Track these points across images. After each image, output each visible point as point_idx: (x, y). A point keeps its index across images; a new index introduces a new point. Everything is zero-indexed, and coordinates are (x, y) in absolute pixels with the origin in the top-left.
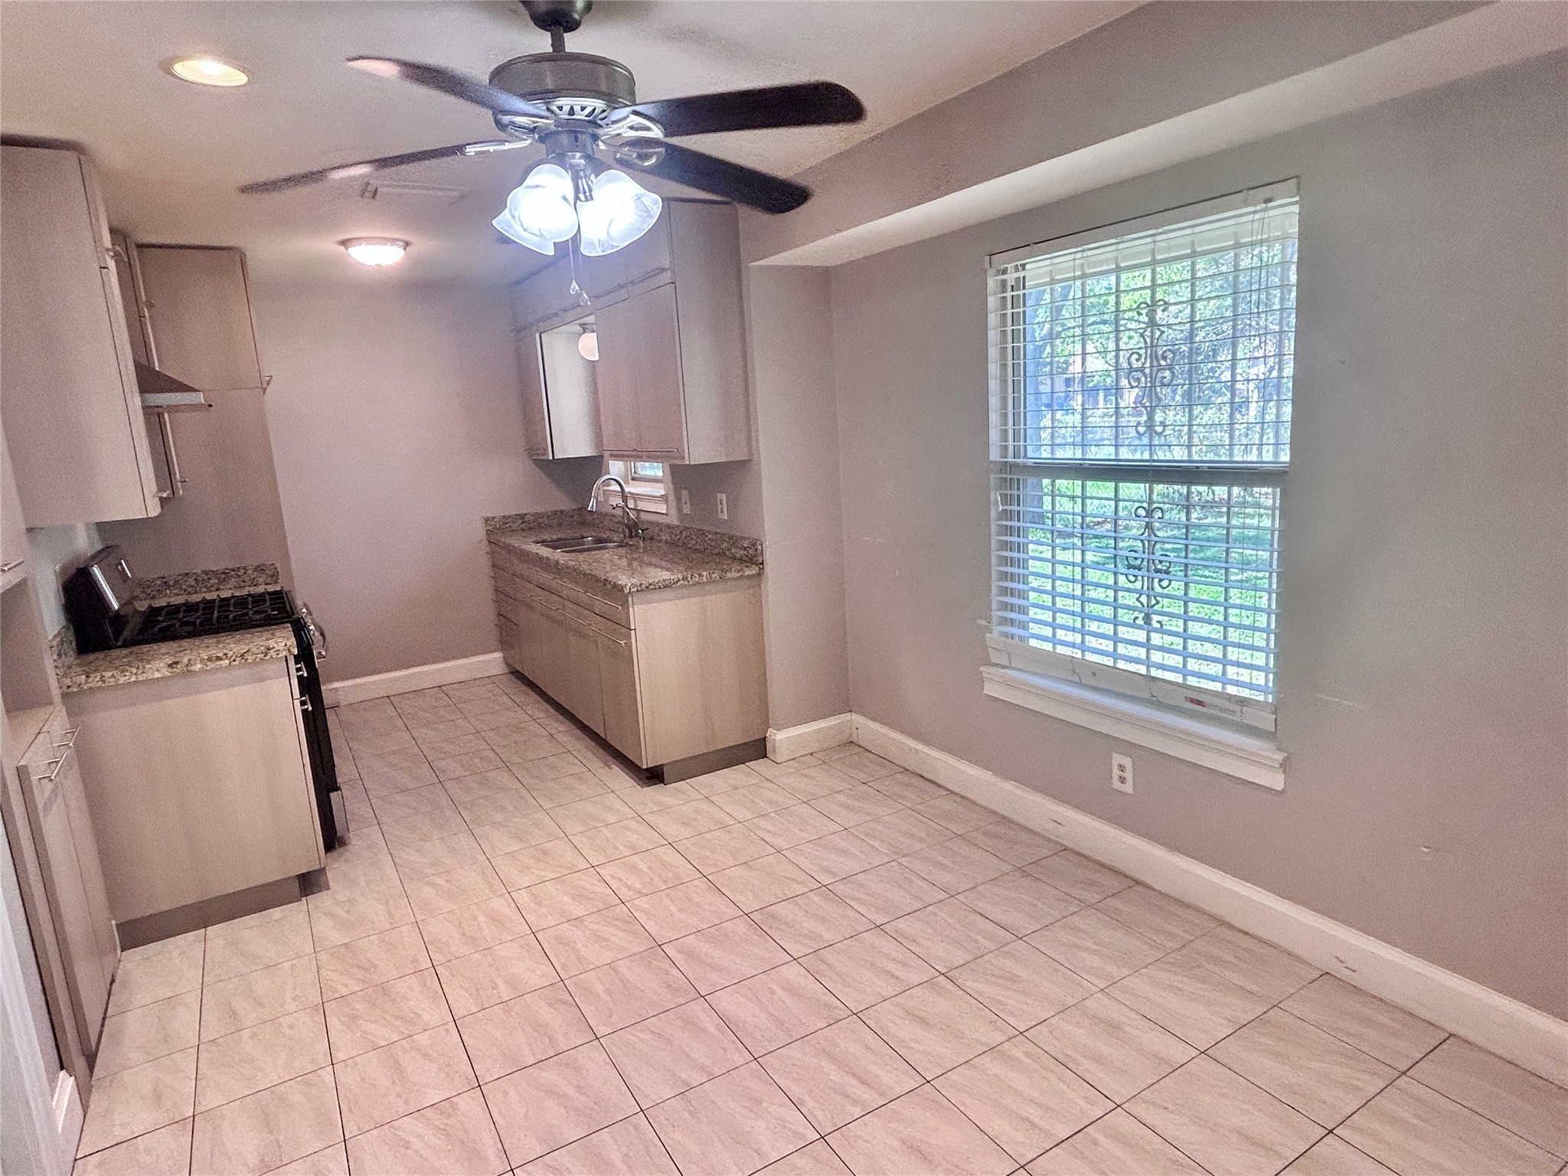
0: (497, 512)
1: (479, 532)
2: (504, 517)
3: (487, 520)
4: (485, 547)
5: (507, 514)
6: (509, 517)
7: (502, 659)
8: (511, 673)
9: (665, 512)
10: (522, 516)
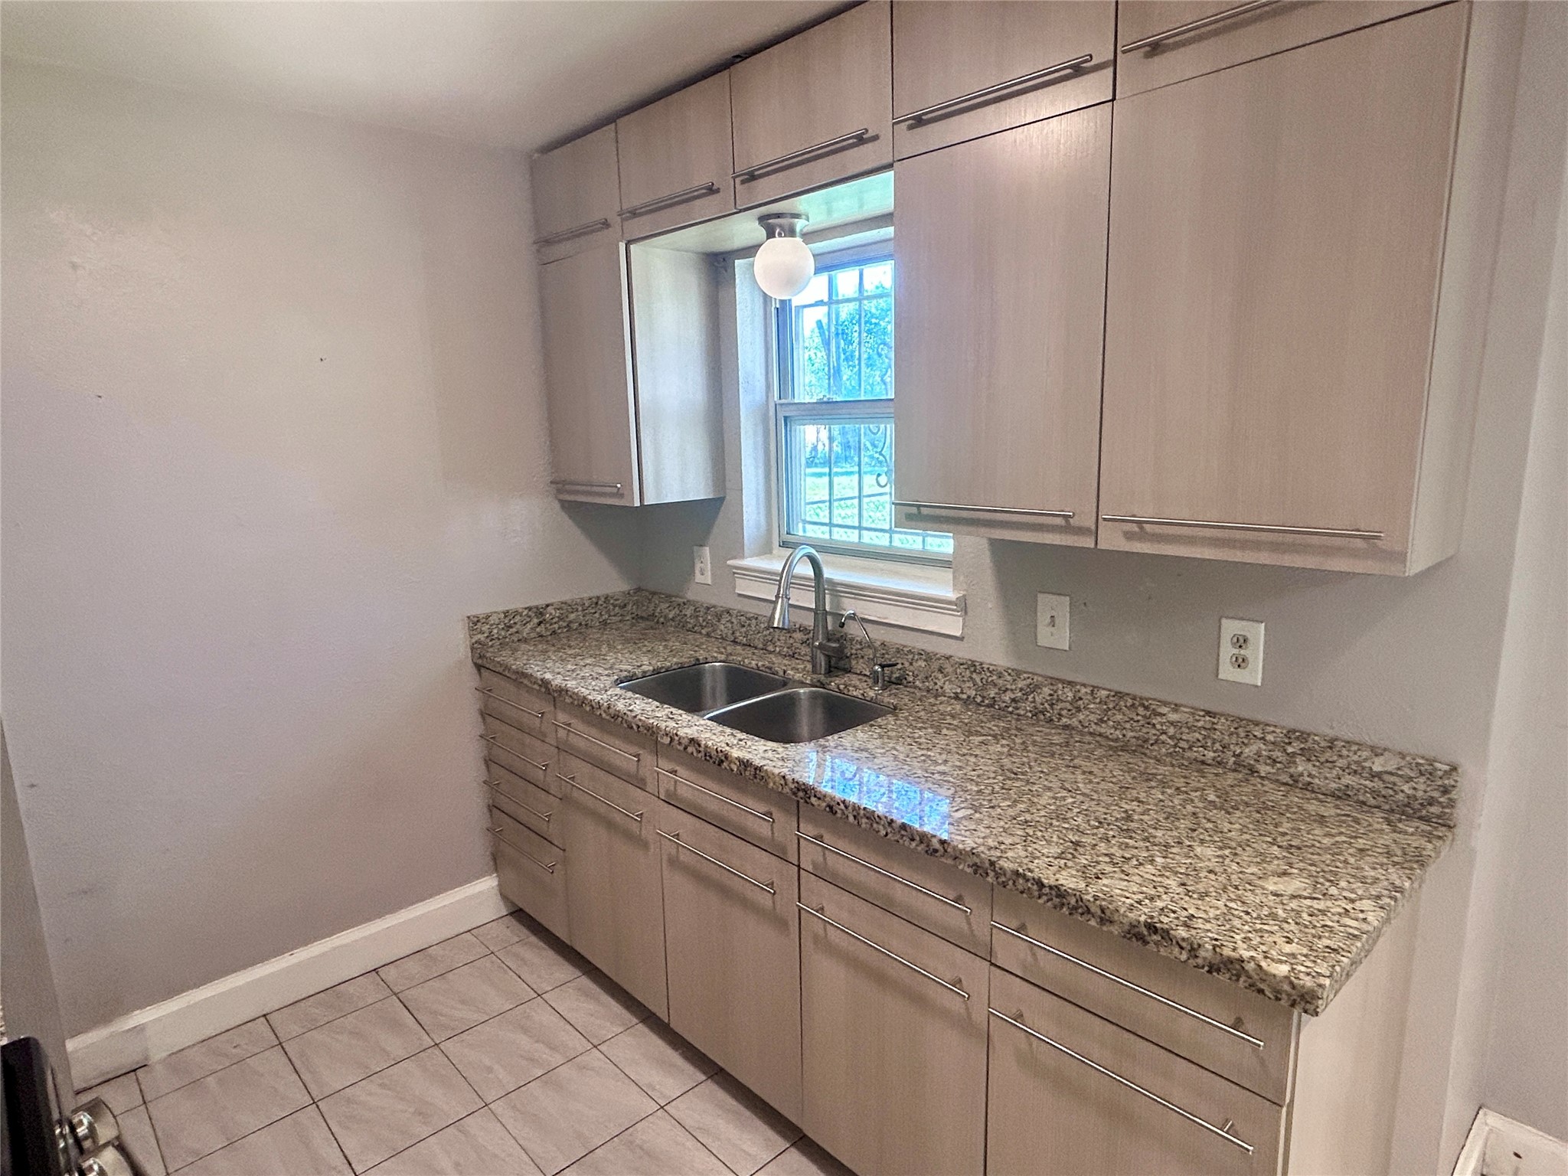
0: (492, 603)
1: (458, 644)
2: (506, 613)
3: (474, 622)
4: (469, 678)
5: (511, 607)
6: (517, 613)
7: (496, 891)
8: (511, 914)
9: (958, 634)
10: (539, 612)
